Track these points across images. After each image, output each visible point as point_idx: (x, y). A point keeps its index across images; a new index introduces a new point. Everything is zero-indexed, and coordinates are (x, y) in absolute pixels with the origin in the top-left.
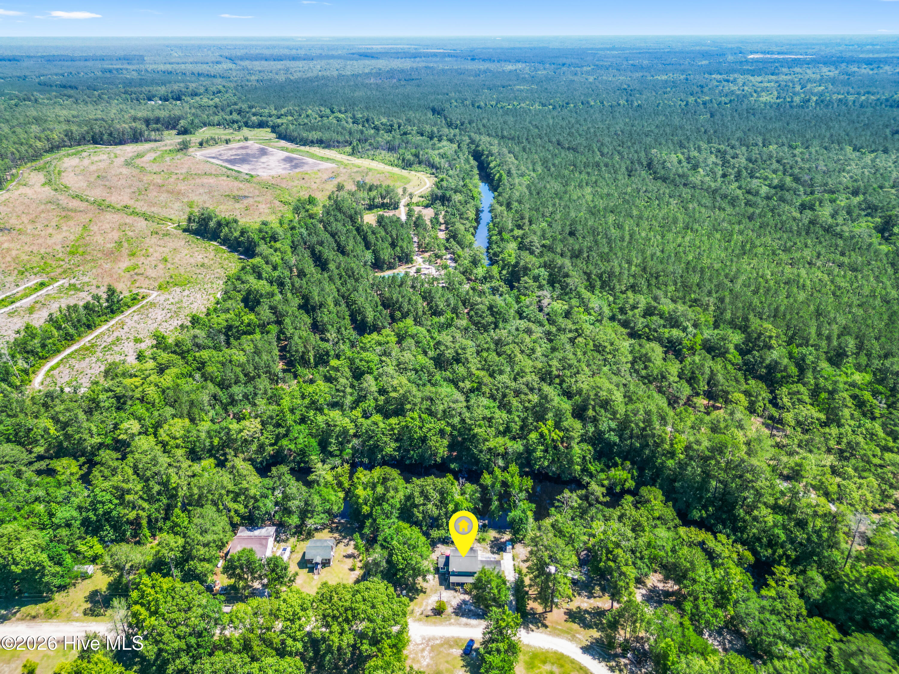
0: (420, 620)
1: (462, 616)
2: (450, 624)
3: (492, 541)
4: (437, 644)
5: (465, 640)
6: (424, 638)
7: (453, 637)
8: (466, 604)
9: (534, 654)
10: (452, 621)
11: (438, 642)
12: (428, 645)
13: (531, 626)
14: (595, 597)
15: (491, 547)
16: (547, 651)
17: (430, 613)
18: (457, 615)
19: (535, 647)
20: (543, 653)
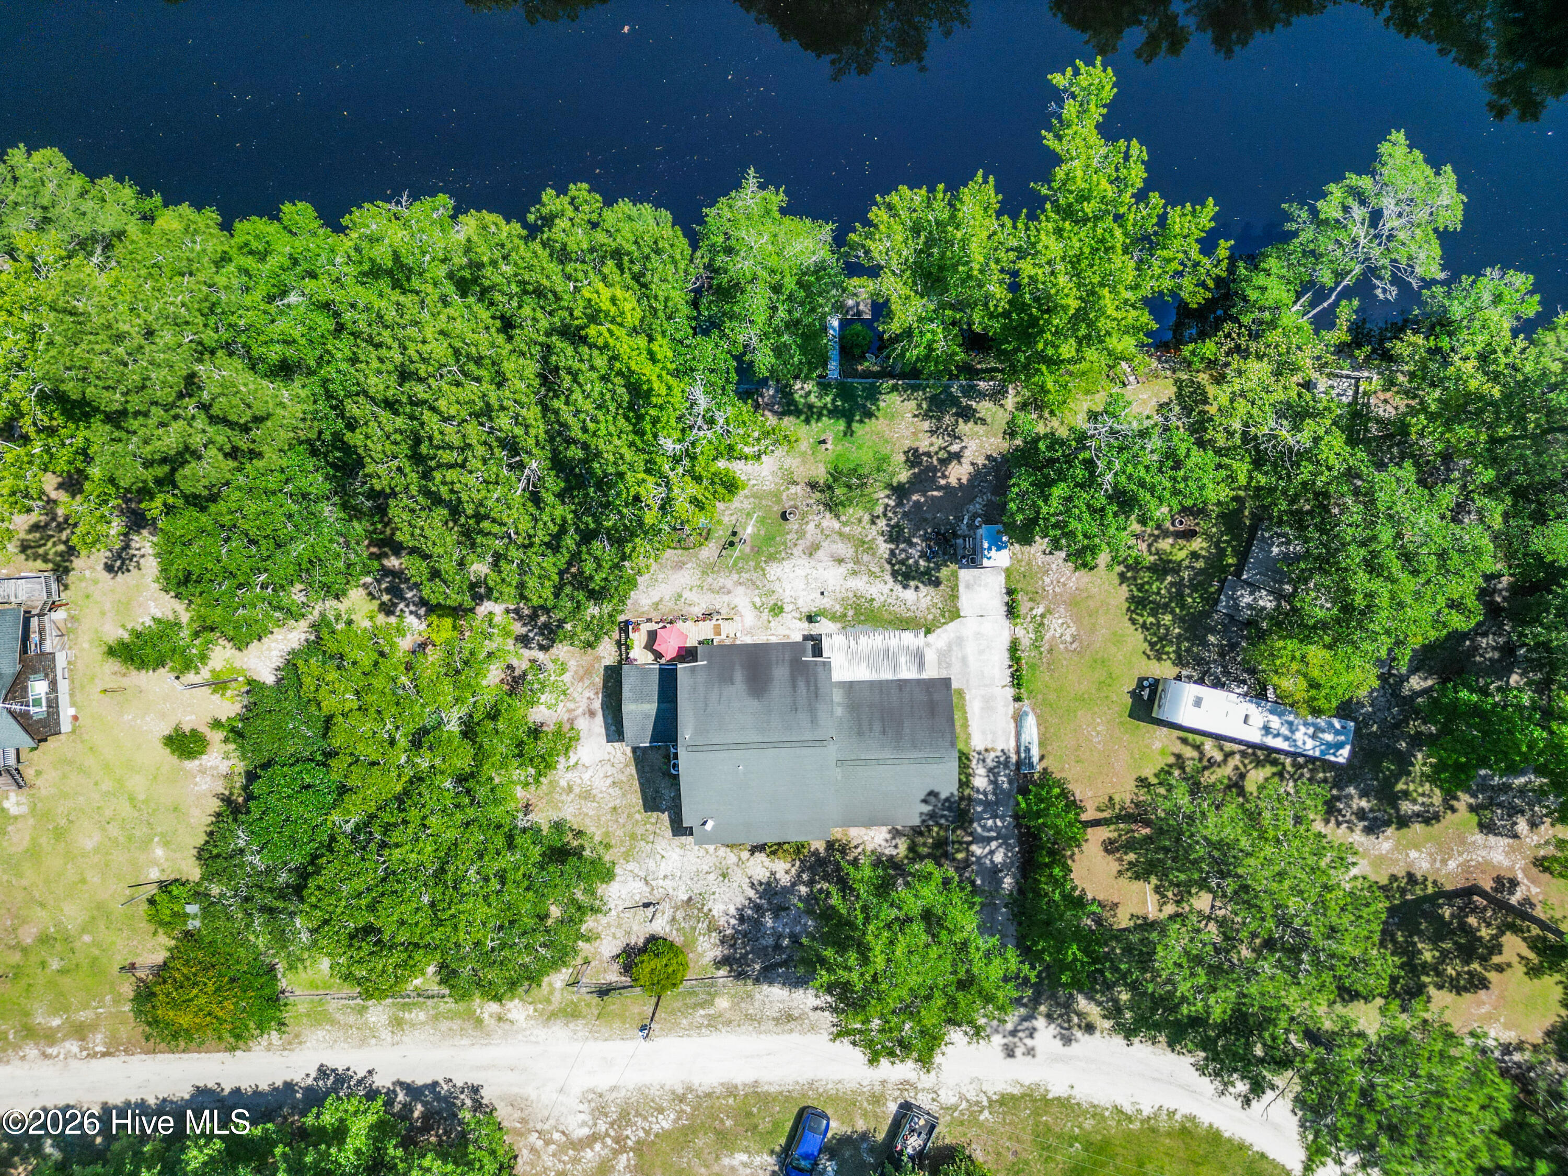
0: (570, 1013)
1: (767, 975)
2: (714, 1023)
3: (900, 491)
4: (664, 1135)
5: (788, 1098)
6: (600, 1111)
7: (731, 1090)
8: (779, 910)
9: (1088, 1146)
10: (723, 1003)
11: (665, 1123)
12: (621, 1145)
13: (1082, 1003)
14: (1403, 822)
15: (895, 535)
16: (1150, 1128)
17: (613, 976)
18: (740, 976)
19: (1096, 1112)
20: (1130, 1137)
